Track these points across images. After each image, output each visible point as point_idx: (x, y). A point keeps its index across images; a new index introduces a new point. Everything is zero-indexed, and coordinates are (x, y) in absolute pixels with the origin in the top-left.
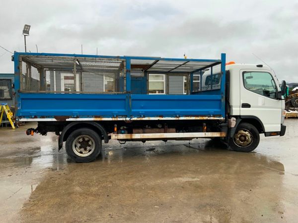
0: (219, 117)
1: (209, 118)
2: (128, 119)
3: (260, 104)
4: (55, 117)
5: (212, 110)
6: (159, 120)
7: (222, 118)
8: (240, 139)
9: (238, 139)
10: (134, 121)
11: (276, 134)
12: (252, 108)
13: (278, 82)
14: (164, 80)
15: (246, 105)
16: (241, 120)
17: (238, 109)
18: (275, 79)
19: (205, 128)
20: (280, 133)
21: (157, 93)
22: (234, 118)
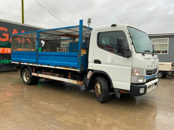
0: (77, 69)
1: (71, 69)
2: (37, 65)
3: (109, 61)
4: (19, 62)
5: (72, 64)
6: (47, 67)
7: (78, 70)
10: (39, 67)
11: (126, 92)
12: (102, 64)
13: (130, 39)
14: (168, 43)
15: (97, 62)
16: (94, 73)
17: (92, 64)
18: (128, 36)
19: (69, 76)
20: (130, 93)
21: (161, 53)
22: (90, 72)
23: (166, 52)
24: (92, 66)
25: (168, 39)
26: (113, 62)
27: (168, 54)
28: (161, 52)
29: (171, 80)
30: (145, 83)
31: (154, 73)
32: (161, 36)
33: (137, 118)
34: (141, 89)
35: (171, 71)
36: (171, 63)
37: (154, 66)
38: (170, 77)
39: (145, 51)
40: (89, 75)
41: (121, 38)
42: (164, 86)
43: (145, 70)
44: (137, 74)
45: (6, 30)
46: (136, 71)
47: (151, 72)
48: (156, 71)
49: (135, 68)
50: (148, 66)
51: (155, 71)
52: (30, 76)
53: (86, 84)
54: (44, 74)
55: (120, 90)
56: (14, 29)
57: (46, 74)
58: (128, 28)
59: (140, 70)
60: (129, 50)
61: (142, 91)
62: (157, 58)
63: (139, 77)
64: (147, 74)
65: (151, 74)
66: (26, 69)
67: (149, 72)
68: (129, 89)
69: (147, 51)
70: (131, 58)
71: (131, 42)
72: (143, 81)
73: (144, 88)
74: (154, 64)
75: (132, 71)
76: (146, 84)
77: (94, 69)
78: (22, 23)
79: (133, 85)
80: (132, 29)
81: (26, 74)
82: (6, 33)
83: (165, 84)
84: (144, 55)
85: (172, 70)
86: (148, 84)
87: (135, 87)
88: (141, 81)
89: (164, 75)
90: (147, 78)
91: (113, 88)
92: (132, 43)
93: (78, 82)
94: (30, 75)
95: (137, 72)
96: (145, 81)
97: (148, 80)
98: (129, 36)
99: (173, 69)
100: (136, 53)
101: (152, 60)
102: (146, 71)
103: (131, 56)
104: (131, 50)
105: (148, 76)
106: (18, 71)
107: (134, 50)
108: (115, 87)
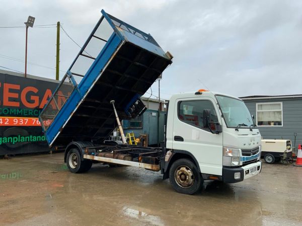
3: (194, 138)
8: (180, 177)
9: (179, 177)
11: (217, 178)
12: (185, 141)
13: (220, 110)
14: (282, 110)
15: (178, 138)
16: (174, 154)
17: (171, 142)
18: (216, 107)
19: (140, 158)
20: (223, 178)
21: (272, 125)
22: (168, 152)
23: (279, 123)
24: (171, 144)
25: (281, 103)
26: (199, 138)
27: (282, 126)
28: (272, 123)
29: (287, 166)
30: (241, 166)
31: (254, 154)
32: (271, 99)
33: (232, 210)
34: (235, 173)
35: (286, 153)
36: (286, 141)
37: (254, 144)
38: (285, 162)
39: (240, 125)
40: (168, 157)
41: (209, 110)
42: (275, 174)
43: (240, 150)
44: (230, 155)
45: (36, 90)
46: (228, 150)
47: (249, 152)
48: (258, 151)
49: (227, 147)
50: (244, 145)
51: (256, 151)
52: (80, 159)
53: (163, 170)
54: (101, 156)
55: (209, 176)
56: (47, 90)
57: (104, 156)
58: (217, 96)
59: (233, 149)
60: (218, 124)
61: (237, 176)
62: (258, 133)
63: (233, 158)
64: (243, 155)
65: (250, 155)
66: (75, 150)
67: (246, 152)
68: (221, 174)
69: (242, 125)
70: (221, 134)
71: (221, 114)
72: (239, 163)
73: (239, 173)
74: (253, 142)
75: (224, 150)
76: (243, 167)
77: (174, 148)
78: (55, 79)
79: (225, 168)
80: (222, 98)
81: (73, 157)
82: (35, 95)
83: (276, 171)
84: (238, 130)
85: (288, 151)
86: (245, 168)
87: (228, 171)
88: (236, 163)
89: (277, 159)
90: (244, 160)
91: (201, 173)
92: (222, 116)
93: (152, 167)
94: (80, 157)
95: (230, 152)
96: (241, 164)
97: (245, 162)
98: (218, 107)
99: (289, 149)
100: (228, 127)
101: (250, 136)
102: (242, 151)
103: (221, 132)
104: (221, 124)
105: (245, 157)
106: (50, 154)
107: (224, 124)
108: (202, 171)
